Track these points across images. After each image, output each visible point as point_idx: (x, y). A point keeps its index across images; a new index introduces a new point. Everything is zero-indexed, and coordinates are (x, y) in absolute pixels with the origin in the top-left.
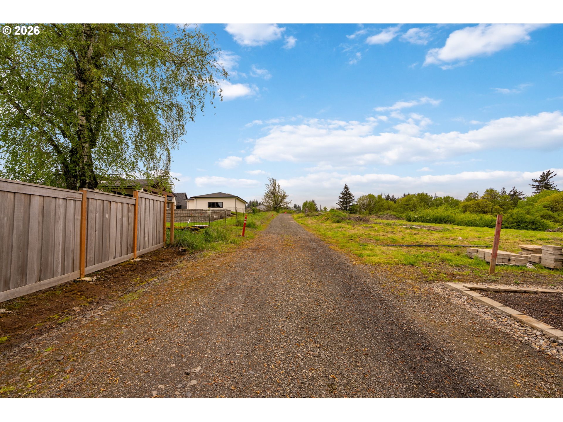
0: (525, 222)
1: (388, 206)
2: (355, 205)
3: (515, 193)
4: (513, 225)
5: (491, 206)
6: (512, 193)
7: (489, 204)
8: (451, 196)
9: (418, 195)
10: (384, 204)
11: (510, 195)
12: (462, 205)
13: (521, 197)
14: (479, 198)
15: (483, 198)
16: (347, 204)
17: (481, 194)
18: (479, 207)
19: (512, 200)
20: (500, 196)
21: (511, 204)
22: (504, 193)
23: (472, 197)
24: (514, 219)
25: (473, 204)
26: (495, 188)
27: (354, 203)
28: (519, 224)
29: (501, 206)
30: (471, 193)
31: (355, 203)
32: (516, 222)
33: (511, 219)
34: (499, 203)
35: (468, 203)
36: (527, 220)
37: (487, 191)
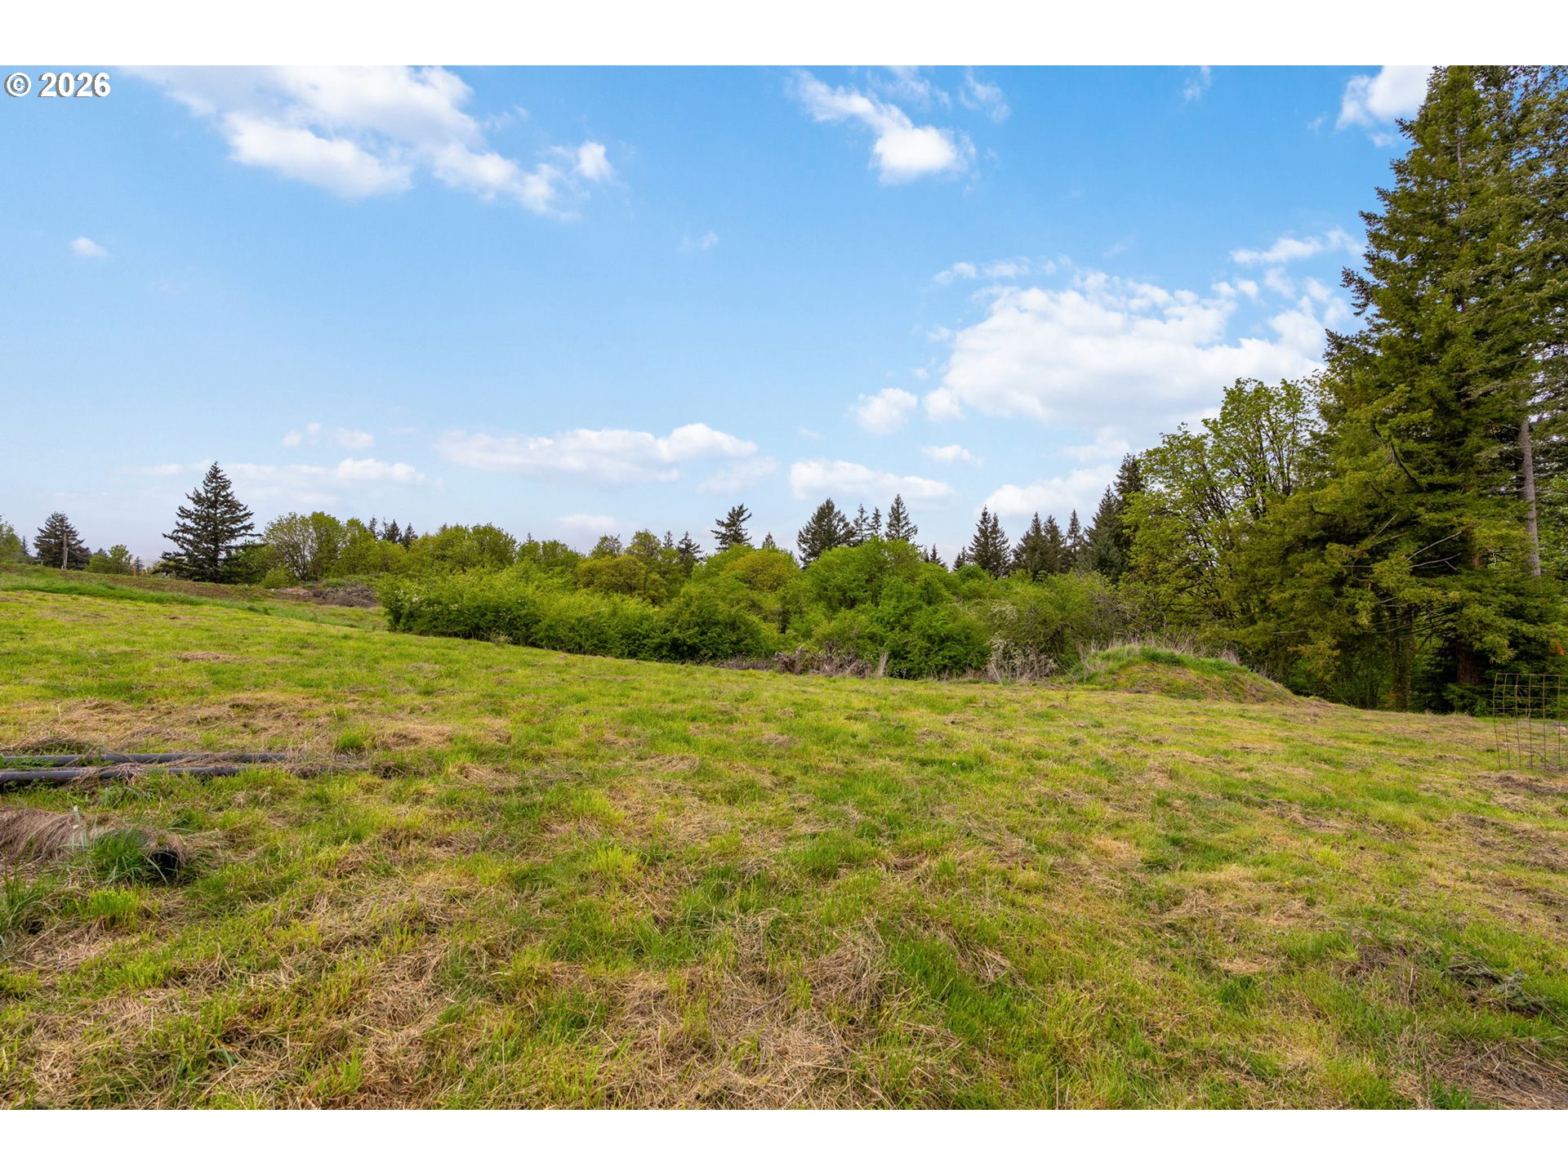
0: (716, 623)
1: (384, 557)
2: (255, 547)
3: (688, 546)
4: (691, 632)
5: (643, 572)
6: (683, 546)
7: (641, 568)
8: (562, 542)
9: (477, 530)
10: (368, 549)
11: (680, 550)
12: (583, 566)
13: (698, 556)
14: (622, 552)
15: (629, 551)
16: (216, 541)
17: (626, 542)
18: (621, 575)
19: (682, 560)
20: (660, 552)
21: (681, 571)
22: (669, 544)
23: (606, 547)
24: (692, 613)
25: (608, 567)
26: (653, 532)
27: (248, 538)
28: (704, 628)
29: (663, 574)
30: (605, 539)
31: (258, 541)
32: (697, 624)
33: (686, 616)
34: (660, 566)
35: (598, 563)
36: (720, 617)
37: (638, 535)
